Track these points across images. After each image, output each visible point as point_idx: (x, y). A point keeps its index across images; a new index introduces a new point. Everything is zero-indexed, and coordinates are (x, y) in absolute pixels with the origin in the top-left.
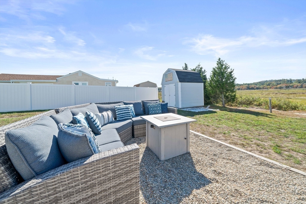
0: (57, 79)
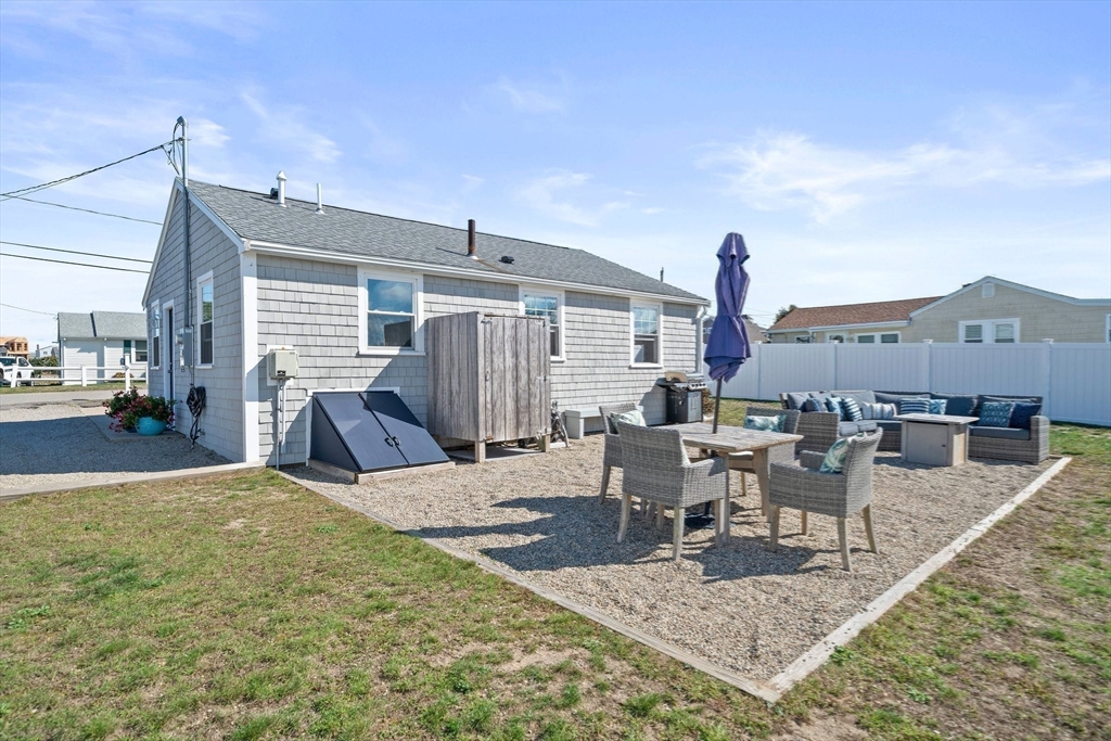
0: (912, 315)
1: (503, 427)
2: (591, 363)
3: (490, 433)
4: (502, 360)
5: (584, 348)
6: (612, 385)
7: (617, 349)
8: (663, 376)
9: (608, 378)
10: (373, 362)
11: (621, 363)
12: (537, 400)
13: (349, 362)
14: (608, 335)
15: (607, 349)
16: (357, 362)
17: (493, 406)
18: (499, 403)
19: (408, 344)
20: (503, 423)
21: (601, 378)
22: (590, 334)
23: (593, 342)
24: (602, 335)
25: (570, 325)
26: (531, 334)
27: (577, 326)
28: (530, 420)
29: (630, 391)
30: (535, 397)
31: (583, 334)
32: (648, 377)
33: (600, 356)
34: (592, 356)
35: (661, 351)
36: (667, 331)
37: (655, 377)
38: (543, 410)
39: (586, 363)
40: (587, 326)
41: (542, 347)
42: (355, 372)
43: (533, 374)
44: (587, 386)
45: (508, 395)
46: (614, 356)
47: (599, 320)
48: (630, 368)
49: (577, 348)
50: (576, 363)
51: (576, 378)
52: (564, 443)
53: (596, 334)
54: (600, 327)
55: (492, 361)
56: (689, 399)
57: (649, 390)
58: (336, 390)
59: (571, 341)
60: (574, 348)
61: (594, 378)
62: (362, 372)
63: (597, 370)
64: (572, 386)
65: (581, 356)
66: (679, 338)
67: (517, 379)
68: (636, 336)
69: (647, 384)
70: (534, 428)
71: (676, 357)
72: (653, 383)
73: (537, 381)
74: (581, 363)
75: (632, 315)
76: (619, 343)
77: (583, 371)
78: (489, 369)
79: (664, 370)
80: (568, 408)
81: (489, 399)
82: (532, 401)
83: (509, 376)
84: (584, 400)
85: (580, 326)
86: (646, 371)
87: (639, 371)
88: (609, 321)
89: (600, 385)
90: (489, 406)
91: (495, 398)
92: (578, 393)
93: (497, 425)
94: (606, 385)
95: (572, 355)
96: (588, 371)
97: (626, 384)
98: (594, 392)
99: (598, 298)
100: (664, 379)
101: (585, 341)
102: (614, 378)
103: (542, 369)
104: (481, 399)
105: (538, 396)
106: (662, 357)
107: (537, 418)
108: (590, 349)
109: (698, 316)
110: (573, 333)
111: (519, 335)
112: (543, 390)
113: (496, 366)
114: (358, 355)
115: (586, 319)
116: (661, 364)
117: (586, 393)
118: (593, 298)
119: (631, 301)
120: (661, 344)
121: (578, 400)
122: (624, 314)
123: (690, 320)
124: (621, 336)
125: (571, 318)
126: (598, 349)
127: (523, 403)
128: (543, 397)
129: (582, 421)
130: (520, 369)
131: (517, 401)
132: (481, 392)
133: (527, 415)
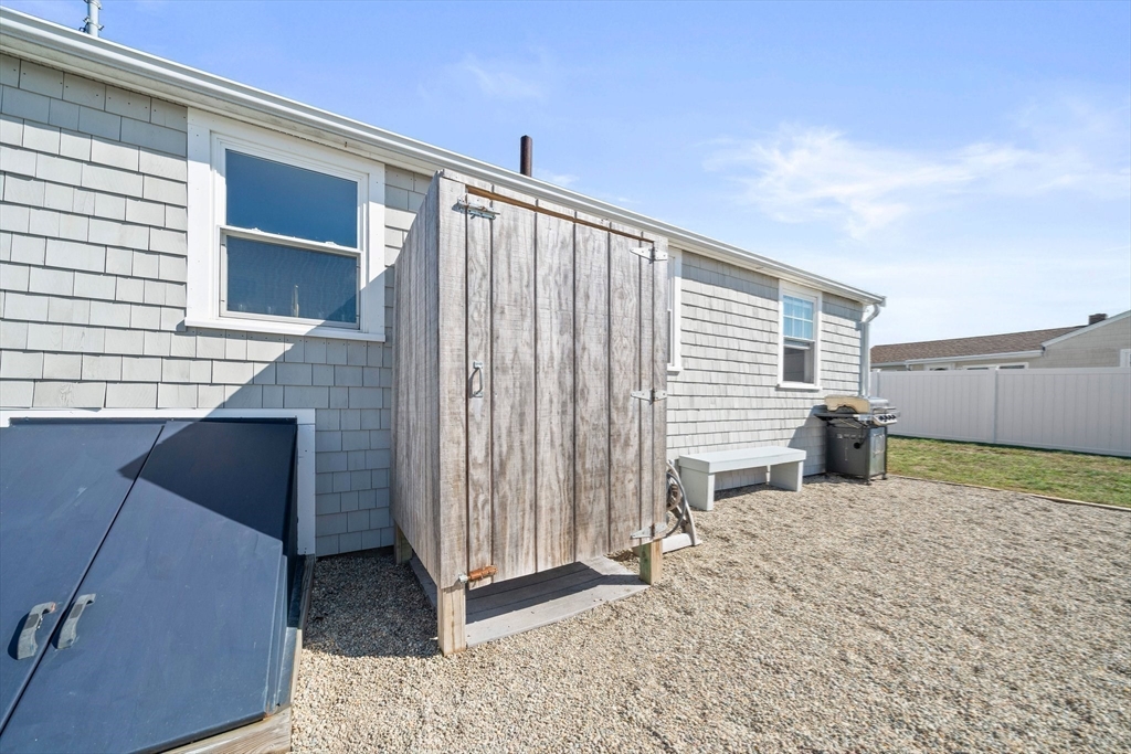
0: (1045, 344)
1: (528, 536)
2: (721, 378)
3: (482, 557)
4: (527, 336)
5: (711, 353)
6: (751, 415)
7: (760, 358)
8: (821, 403)
9: (746, 403)
10: (236, 348)
11: (766, 381)
12: (632, 451)
13: (154, 344)
14: (747, 334)
15: (746, 357)
16: (183, 345)
17: (497, 473)
18: (514, 465)
19: (347, 312)
20: (529, 523)
21: (736, 403)
22: (720, 330)
23: (725, 343)
24: (739, 333)
25: (690, 312)
26: (617, 274)
27: (700, 314)
28: (610, 507)
29: (777, 424)
30: (627, 444)
31: (709, 328)
32: (800, 404)
33: (734, 367)
34: (724, 366)
35: (819, 365)
36: (828, 337)
37: (809, 404)
38: (647, 477)
39: (715, 377)
40: (716, 317)
41: (646, 314)
42: (174, 371)
43: (622, 384)
44: (715, 415)
45: (544, 439)
46: (755, 369)
47: (735, 308)
48: (778, 388)
49: (699, 352)
50: (698, 376)
51: (698, 402)
52: (686, 536)
53: (730, 331)
54: (736, 320)
55: (493, 337)
56: (872, 439)
57: (802, 423)
58: (103, 414)
59: (690, 338)
60: (695, 351)
61: (726, 403)
62: (199, 372)
63: (731, 390)
64: (691, 415)
65: (705, 365)
66: (840, 349)
67: (575, 394)
68: (787, 341)
69: (799, 413)
70: (621, 527)
71: (838, 376)
72: (807, 413)
73: (632, 404)
74: (706, 377)
75: (781, 306)
76: (762, 348)
77: (709, 390)
78: (480, 360)
79: (822, 394)
80: (684, 453)
81: (478, 453)
82: (617, 454)
83: (549, 386)
84: (709, 439)
85: (706, 315)
86: (799, 394)
87: (790, 394)
88: (749, 311)
89: (734, 415)
90: (480, 475)
91: (502, 446)
92: (701, 428)
93: (512, 527)
94: (742, 415)
95: (692, 363)
96: (715, 390)
97: (772, 414)
98: (726, 426)
99: (735, 273)
100: (824, 408)
101: (710, 340)
102: (755, 403)
103: (646, 371)
104: (451, 455)
105: (634, 441)
106: (819, 374)
107: (632, 500)
108: (721, 354)
109: (864, 320)
110: (694, 326)
111: (582, 271)
112: (647, 425)
113: (505, 350)
114: (184, 330)
115: (716, 304)
116: (818, 385)
117: (711, 427)
118: (726, 271)
119: (782, 285)
120: (819, 355)
121: (699, 440)
122: (771, 304)
123: (853, 324)
124: (765, 336)
125: (691, 299)
126: (734, 355)
127: (592, 461)
128: (647, 445)
129: (712, 479)
130: (583, 365)
131: (573, 457)
132: (451, 430)
133: (602, 494)
